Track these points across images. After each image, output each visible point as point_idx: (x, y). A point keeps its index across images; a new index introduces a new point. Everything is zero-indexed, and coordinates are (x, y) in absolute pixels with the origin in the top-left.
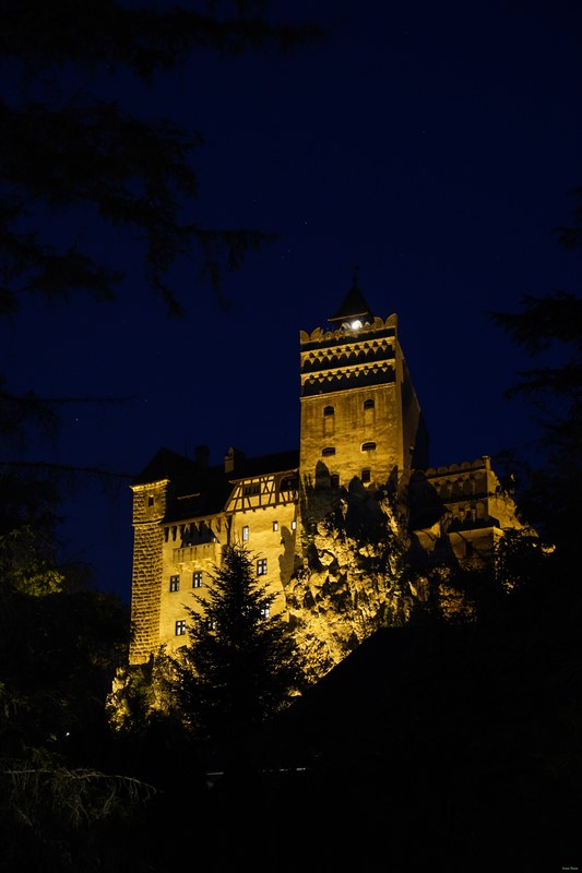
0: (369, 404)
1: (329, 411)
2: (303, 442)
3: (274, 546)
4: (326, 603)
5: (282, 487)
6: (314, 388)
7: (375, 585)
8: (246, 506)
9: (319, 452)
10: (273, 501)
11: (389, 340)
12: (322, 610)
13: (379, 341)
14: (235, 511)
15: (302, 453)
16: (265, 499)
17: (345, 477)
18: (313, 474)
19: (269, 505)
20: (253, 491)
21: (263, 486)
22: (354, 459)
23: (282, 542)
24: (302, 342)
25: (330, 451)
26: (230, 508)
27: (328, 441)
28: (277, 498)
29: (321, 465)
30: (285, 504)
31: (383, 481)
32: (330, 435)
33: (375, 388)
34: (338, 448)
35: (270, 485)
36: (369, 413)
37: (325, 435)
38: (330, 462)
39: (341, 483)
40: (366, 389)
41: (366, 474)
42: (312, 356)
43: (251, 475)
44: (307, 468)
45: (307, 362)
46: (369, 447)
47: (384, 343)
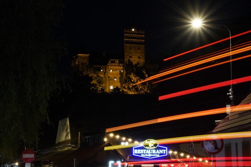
0: (139, 49)
1: (131, 48)
2: (125, 54)
3: (118, 75)
4: (134, 90)
5: (120, 62)
6: (127, 42)
7: (145, 87)
8: (112, 65)
9: (129, 57)
10: (118, 65)
11: (143, 36)
12: (133, 91)
13: (141, 36)
14: (109, 66)
15: (125, 56)
16: (116, 65)
17: (134, 63)
18: (127, 61)
19: (117, 66)
20: (113, 62)
21: (116, 61)
22: (136, 60)
23: (120, 74)
24: (125, 31)
25: (131, 57)
26: (108, 65)
27: (130, 55)
28: (119, 65)
29: (129, 60)
30: (121, 66)
31: (142, 66)
32: (131, 54)
33: (140, 45)
34: (133, 57)
35: (117, 61)
36: (139, 51)
37: (130, 53)
38: (131, 59)
39: (133, 64)
40: (138, 45)
41: (138, 63)
42: (127, 35)
43: (113, 59)
44: (126, 60)
45: (126, 36)
46: (139, 58)
47: (142, 36)
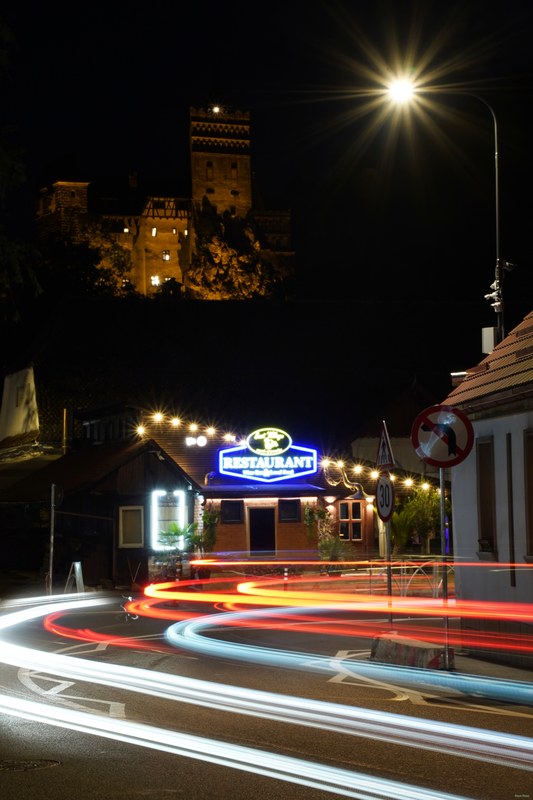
0: (234, 166)
1: (210, 165)
2: (194, 181)
3: (174, 243)
4: (220, 286)
5: (179, 206)
6: (199, 147)
7: (251, 280)
8: (156, 214)
9: (204, 190)
10: (174, 214)
11: (246, 128)
12: (217, 290)
13: (240, 127)
14: (146, 217)
15: (194, 188)
16: (168, 213)
17: (221, 209)
18: (201, 203)
19: (171, 217)
20: (161, 206)
21: (167, 204)
22: (225, 199)
23: (179, 242)
24: (191, 114)
25: (211, 191)
26: (145, 214)
27: (210, 183)
28: (177, 214)
29: (205, 198)
30: (181, 218)
31: (244, 216)
32: (211, 180)
33: (238, 156)
34: (216, 189)
35: (171, 204)
36: (234, 172)
37: (208, 180)
38: (211, 198)
39: (218, 212)
40: (233, 156)
41: (233, 209)
42: (198, 125)
43: (159, 196)
44: (198, 198)
45: (195, 128)
46: (235, 193)
47: (243, 129)
